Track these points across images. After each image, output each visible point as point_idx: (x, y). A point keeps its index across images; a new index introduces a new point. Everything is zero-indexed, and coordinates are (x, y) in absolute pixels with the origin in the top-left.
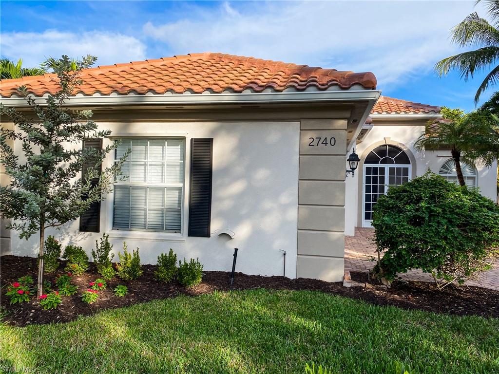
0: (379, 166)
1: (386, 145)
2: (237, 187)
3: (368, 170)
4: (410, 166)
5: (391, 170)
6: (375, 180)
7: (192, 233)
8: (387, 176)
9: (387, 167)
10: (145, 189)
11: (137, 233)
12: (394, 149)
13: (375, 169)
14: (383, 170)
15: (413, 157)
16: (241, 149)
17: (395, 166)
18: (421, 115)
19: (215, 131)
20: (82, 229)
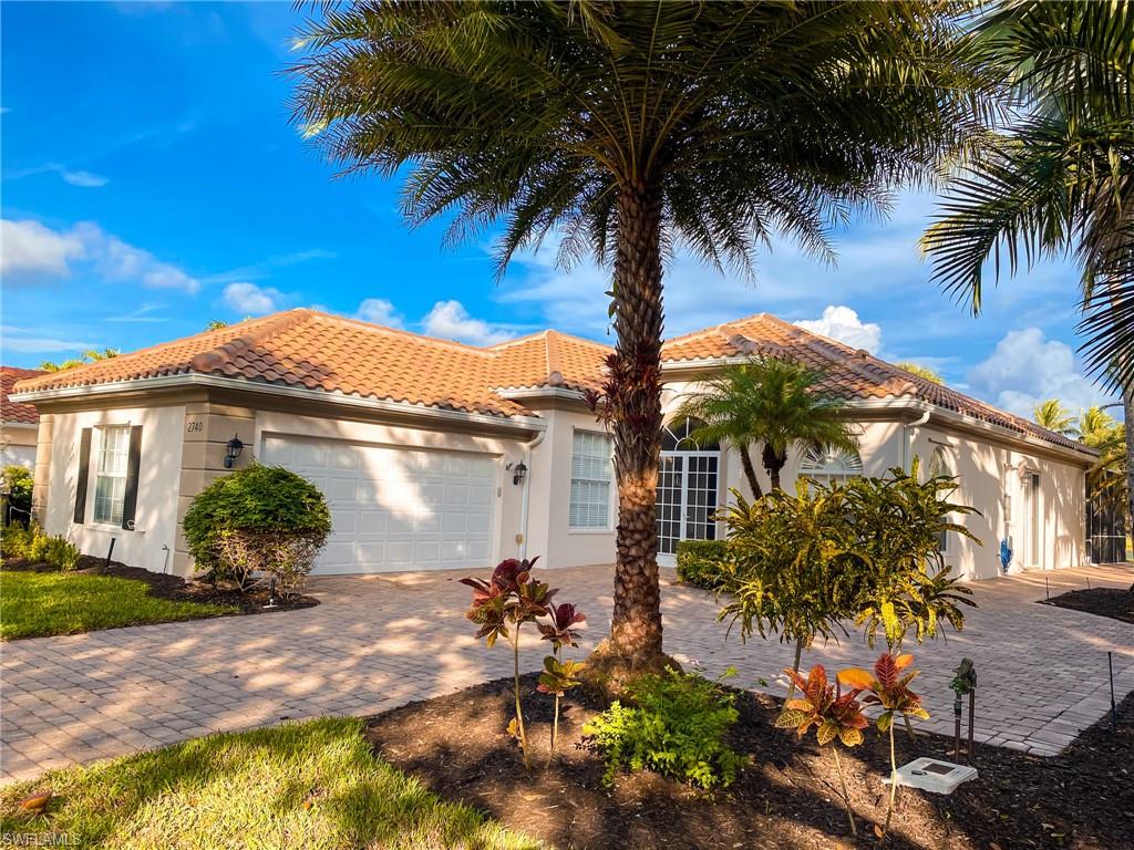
0: (675, 453)
2: (153, 473)
4: (718, 455)
5: (692, 460)
7: (124, 526)
8: (685, 472)
9: (686, 455)
11: (104, 526)
14: (679, 461)
17: (698, 454)
19: (145, 417)
20: (76, 521)
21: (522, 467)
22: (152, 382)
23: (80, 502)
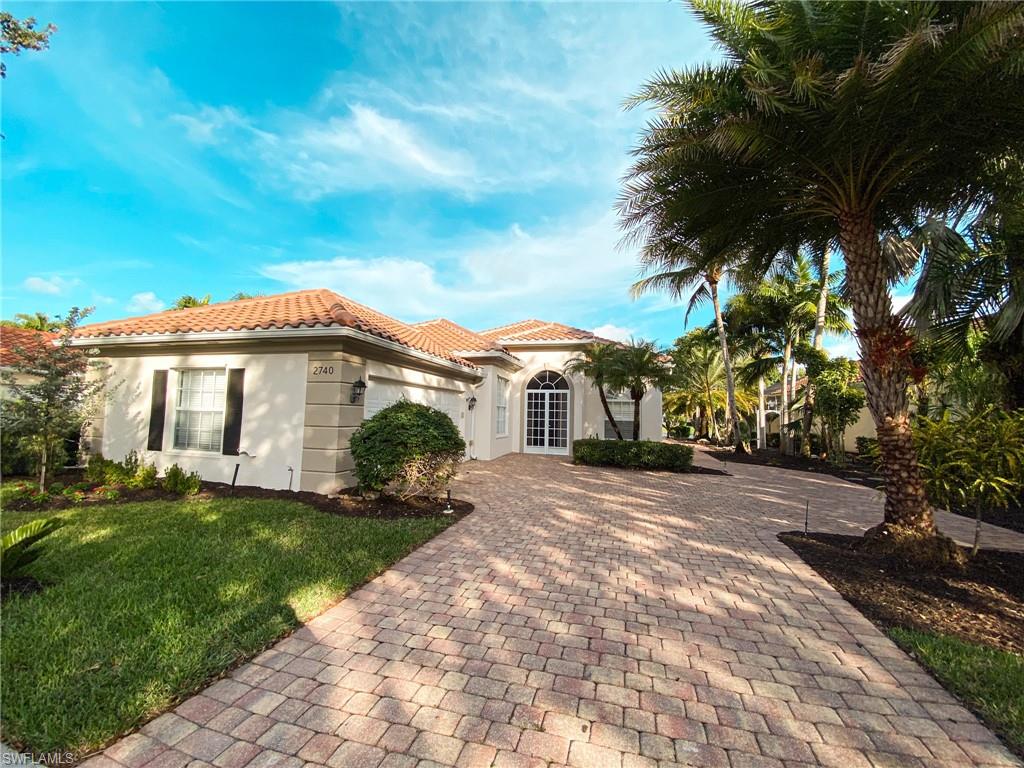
0: (540, 391)
1: (545, 371)
2: (262, 410)
3: (530, 395)
4: (567, 391)
5: (551, 395)
6: (536, 404)
7: (225, 452)
8: (547, 401)
9: (547, 392)
10: (198, 413)
11: (190, 452)
12: (554, 375)
13: (536, 394)
14: (543, 395)
15: (571, 384)
16: (266, 377)
17: (555, 391)
18: (575, 341)
19: (247, 362)
20: (150, 448)
21: (474, 400)
22: (260, 333)
23: (154, 434)
